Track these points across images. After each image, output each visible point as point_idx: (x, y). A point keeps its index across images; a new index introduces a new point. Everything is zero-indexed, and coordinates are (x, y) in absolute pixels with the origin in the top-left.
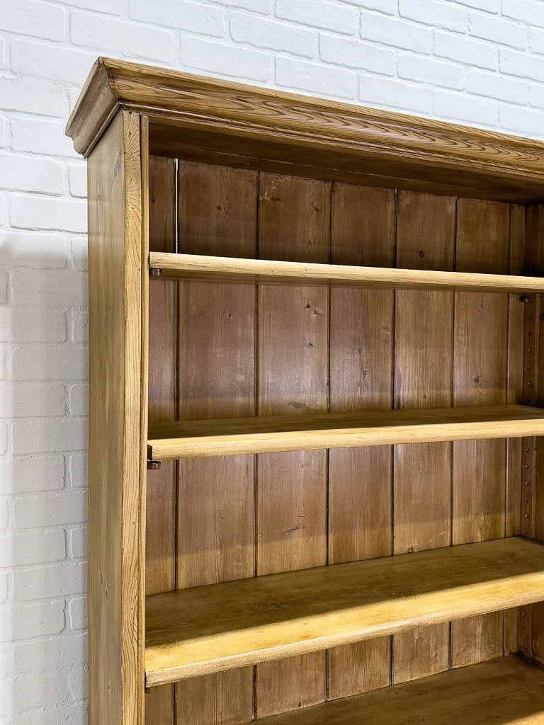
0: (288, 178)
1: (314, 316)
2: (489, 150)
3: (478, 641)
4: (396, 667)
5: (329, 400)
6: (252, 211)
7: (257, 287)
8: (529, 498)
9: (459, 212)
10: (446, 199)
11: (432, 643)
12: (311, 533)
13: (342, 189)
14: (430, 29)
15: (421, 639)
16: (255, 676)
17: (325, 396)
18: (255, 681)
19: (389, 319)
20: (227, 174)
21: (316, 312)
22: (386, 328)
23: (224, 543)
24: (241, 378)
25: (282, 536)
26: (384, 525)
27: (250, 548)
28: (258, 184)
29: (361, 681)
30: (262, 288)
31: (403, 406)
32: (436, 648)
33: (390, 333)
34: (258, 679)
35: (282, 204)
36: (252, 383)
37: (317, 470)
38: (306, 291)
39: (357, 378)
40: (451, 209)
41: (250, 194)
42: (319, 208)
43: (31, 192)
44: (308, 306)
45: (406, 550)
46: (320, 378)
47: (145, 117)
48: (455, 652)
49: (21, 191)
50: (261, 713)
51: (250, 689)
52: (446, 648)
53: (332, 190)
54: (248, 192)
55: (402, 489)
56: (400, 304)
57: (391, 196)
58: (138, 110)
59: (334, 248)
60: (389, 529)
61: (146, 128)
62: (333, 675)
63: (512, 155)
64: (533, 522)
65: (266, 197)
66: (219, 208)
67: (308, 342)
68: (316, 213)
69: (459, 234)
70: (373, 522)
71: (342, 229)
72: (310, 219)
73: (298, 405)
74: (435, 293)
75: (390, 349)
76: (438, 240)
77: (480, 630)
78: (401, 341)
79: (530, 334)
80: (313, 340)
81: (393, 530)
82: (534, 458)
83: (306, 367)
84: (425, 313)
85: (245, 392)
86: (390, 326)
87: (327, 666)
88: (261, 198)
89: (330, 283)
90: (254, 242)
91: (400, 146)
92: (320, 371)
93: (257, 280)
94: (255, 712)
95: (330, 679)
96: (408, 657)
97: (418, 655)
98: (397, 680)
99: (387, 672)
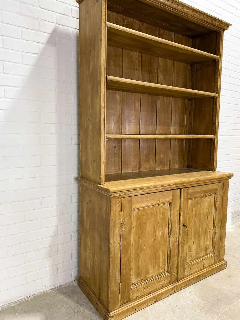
3: (177, 162)
4: (156, 166)
8: (191, 123)
9: (175, 37)
11: (166, 160)
13: (145, 25)
15: (163, 159)
16: (121, 161)
18: (121, 162)
19: (157, 66)
20: (115, 15)
21: (138, 60)
22: (156, 68)
26: (154, 126)
28: (123, 19)
32: (166, 162)
33: (157, 70)
34: (122, 162)
40: (173, 36)
43: (62, 14)
44: (136, 58)
48: (171, 164)
49: (59, 13)
51: (120, 165)
52: (169, 162)
53: (142, 25)
54: (121, 21)
56: (160, 62)
57: (158, 29)
62: (141, 164)
63: (193, 13)
64: (192, 131)
77: (177, 159)
78: (160, 73)
79: (193, 76)
80: (137, 68)
81: (156, 127)
82: (193, 112)
83: (135, 76)
84: (166, 65)
86: (157, 68)
91: (166, 5)
94: (122, 171)
95: (140, 165)
96: (159, 163)
97: (162, 163)
98: (156, 169)
99: (154, 166)
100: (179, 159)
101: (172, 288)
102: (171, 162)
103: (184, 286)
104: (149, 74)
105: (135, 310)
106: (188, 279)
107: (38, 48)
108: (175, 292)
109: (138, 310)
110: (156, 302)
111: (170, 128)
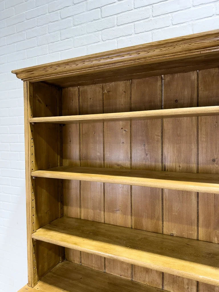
0: (113, 83)
1: (124, 132)
5: (131, 164)
6: (101, 97)
7: (103, 123)
9: (200, 77)
12: (124, 213)
17: (129, 163)
19: (159, 131)
20: (93, 87)
21: (125, 131)
22: (158, 136)
23: (94, 208)
24: (98, 154)
25: (113, 212)
26: (158, 219)
27: (102, 212)
28: (103, 88)
29: (147, 280)
30: (105, 123)
31: (167, 170)
33: (160, 138)
35: (111, 93)
36: (102, 156)
37: (126, 190)
38: (121, 123)
39: (143, 156)
40: (194, 77)
41: (100, 92)
42: (126, 91)
44: (122, 129)
45: (169, 233)
46: (127, 156)
47: (28, 82)
52: (194, 288)
54: (99, 91)
55: (167, 206)
56: (165, 125)
57: (159, 79)
59: (133, 105)
60: (161, 222)
62: (135, 271)
65: (106, 92)
66: (90, 99)
67: (122, 142)
68: (124, 93)
69: (200, 88)
70: (152, 217)
71: (135, 97)
72: (122, 96)
73: (118, 165)
74: (185, 118)
75: (160, 144)
76: (186, 93)
78: (166, 141)
80: (124, 141)
81: (163, 223)
83: (122, 151)
84: (179, 127)
85: (100, 159)
88: (104, 92)
89: (131, 119)
90: (102, 108)
92: (127, 153)
93: (103, 121)
95: (133, 272)
99: (160, 282)
111: (196, 228)
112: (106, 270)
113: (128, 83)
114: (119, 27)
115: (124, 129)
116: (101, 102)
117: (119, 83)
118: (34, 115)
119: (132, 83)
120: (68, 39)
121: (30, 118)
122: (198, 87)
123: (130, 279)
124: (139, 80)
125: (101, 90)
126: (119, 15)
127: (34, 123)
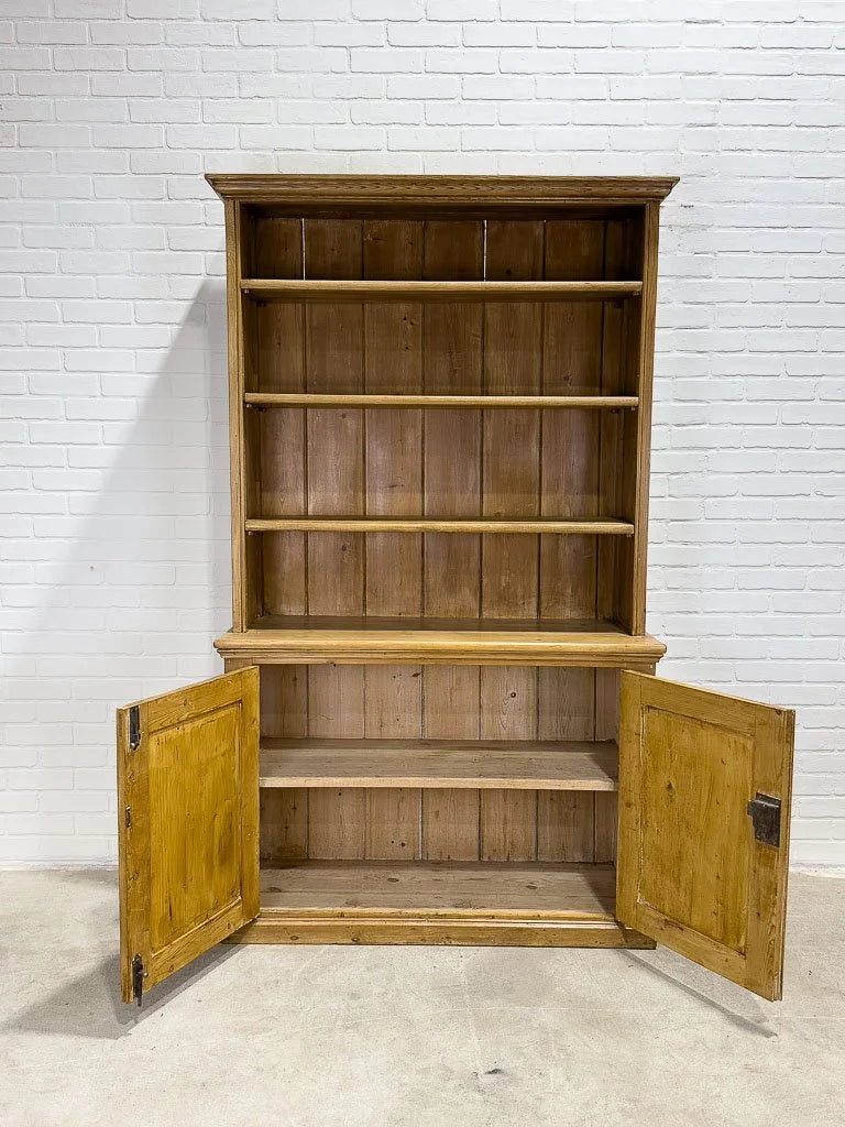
1: (409, 326)
2: (483, 188)
3: (568, 600)
4: (485, 605)
6: (359, 249)
7: (363, 305)
8: (618, 483)
10: (534, 223)
11: (520, 592)
12: (409, 491)
14: (531, 77)
15: (508, 587)
18: (364, 589)
19: (479, 328)
20: (339, 225)
21: (412, 324)
22: (476, 336)
26: (474, 491)
28: (363, 229)
29: (452, 608)
30: (367, 305)
32: (523, 597)
33: (479, 340)
34: (367, 588)
35: (381, 242)
38: (402, 307)
41: (357, 237)
42: (413, 242)
44: (405, 319)
47: (237, 202)
48: (544, 605)
50: (369, 613)
51: (361, 593)
52: (534, 600)
54: (355, 236)
58: (232, 199)
60: (479, 496)
61: (237, 208)
62: (428, 598)
64: (619, 506)
65: (369, 238)
66: (333, 249)
67: (404, 346)
68: (410, 246)
69: (548, 253)
71: (434, 257)
72: (406, 251)
75: (479, 352)
76: (525, 259)
77: (569, 590)
78: (489, 345)
80: (409, 345)
81: (482, 497)
86: (479, 334)
87: (423, 591)
88: (365, 239)
92: (416, 368)
94: (365, 612)
95: (425, 601)
96: (496, 598)
97: (504, 598)
98: (485, 615)
99: (475, 605)
100: (574, 591)
101: (414, 928)
102: (543, 598)
103: (459, 939)
104: (451, 353)
105: (291, 938)
106: (474, 925)
107: (166, 335)
108: (423, 942)
109: (300, 941)
110: (357, 942)
111: (537, 497)
112: (368, 611)
113: (419, 225)
114: (390, 102)
115: (408, 321)
116: (359, 259)
117: (399, 222)
118: (249, 273)
119: (425, 228)
120: (260, 100)
121: (243, 278)
122: (544, 250)
123: (418, 616)
124: (442, 224)
125: (358, 233)
126: (391, 77)
127: (250, 290)
